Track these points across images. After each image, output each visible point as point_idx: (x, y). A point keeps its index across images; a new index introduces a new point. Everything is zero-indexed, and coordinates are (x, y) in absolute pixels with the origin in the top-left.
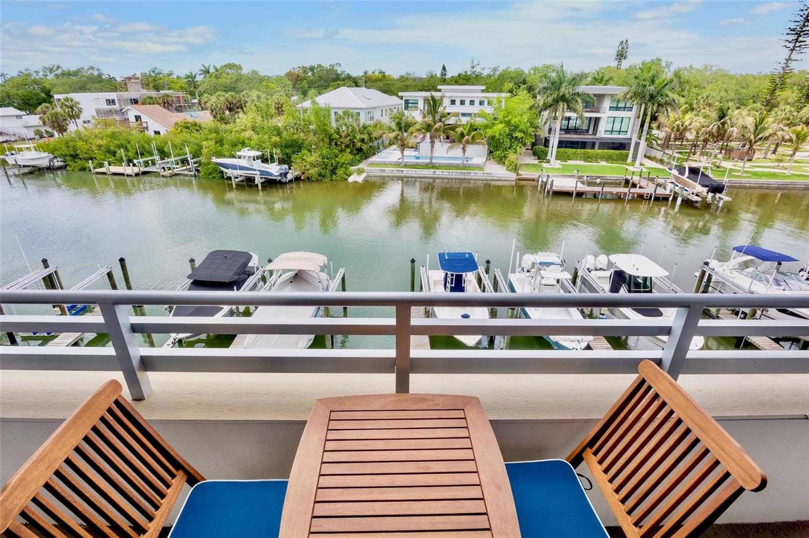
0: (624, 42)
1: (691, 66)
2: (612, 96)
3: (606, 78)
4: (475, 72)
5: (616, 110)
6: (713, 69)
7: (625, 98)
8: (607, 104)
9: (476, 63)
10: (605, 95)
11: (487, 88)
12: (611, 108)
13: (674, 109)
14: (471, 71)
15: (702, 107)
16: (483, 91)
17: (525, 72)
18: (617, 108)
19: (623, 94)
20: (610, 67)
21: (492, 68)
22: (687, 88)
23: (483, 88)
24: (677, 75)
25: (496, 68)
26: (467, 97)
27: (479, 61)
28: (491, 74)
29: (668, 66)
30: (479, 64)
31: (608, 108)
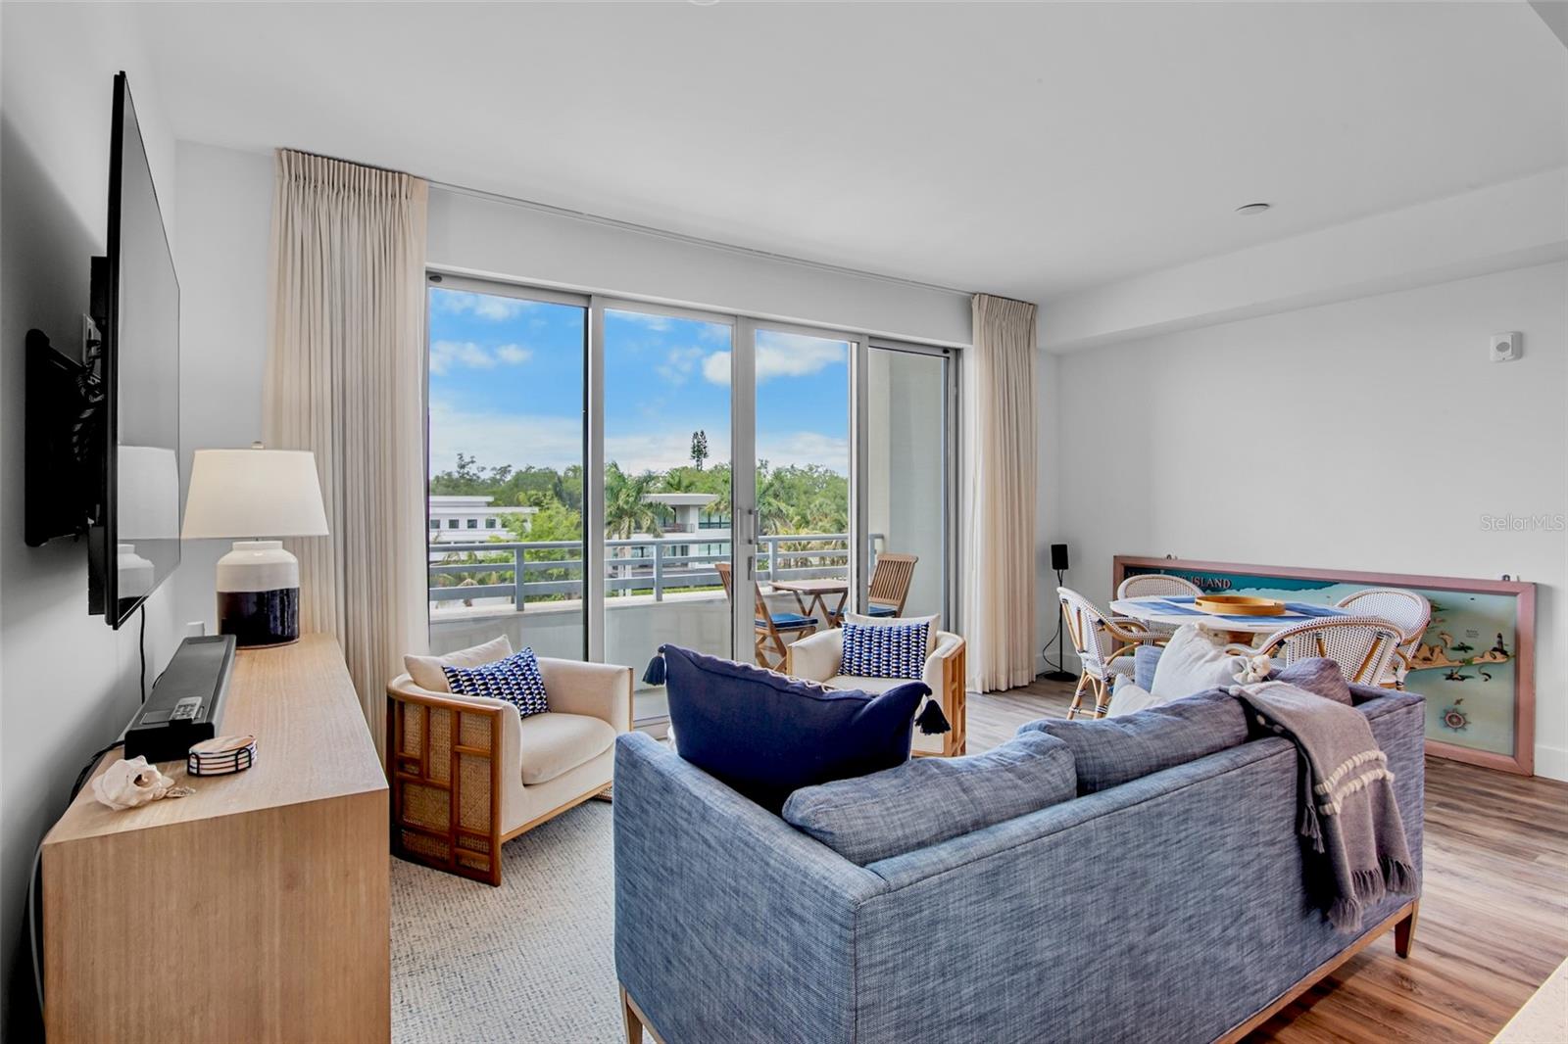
0: (699, 433)
1: (792, 467)
2: (700, 507)
3: (685, 483)
4: (468, 473)
5: (709, 527)
6: (819, 470)
7: (718, 509)
8: (693, 519)
9: (467, 459)
10: (689, 506)
11: (496, 499)
12: (702, 525)
13: (785, 524)
14: (459, 473)
15: (817, 519)
16: (489, 504)
17: (559, 473)
18: (709, 525)
19: (713, 504)
20: (686, 467)
21: (498, 468)
22: (795, 494)
23: (490, 499)
24: (778, 475)
25: (506, 468)
26: (463, 514)
27: (472, 457)
28: (498, 477)
29: (764, 465)
30: (473, 462)
31: (697, 525)
